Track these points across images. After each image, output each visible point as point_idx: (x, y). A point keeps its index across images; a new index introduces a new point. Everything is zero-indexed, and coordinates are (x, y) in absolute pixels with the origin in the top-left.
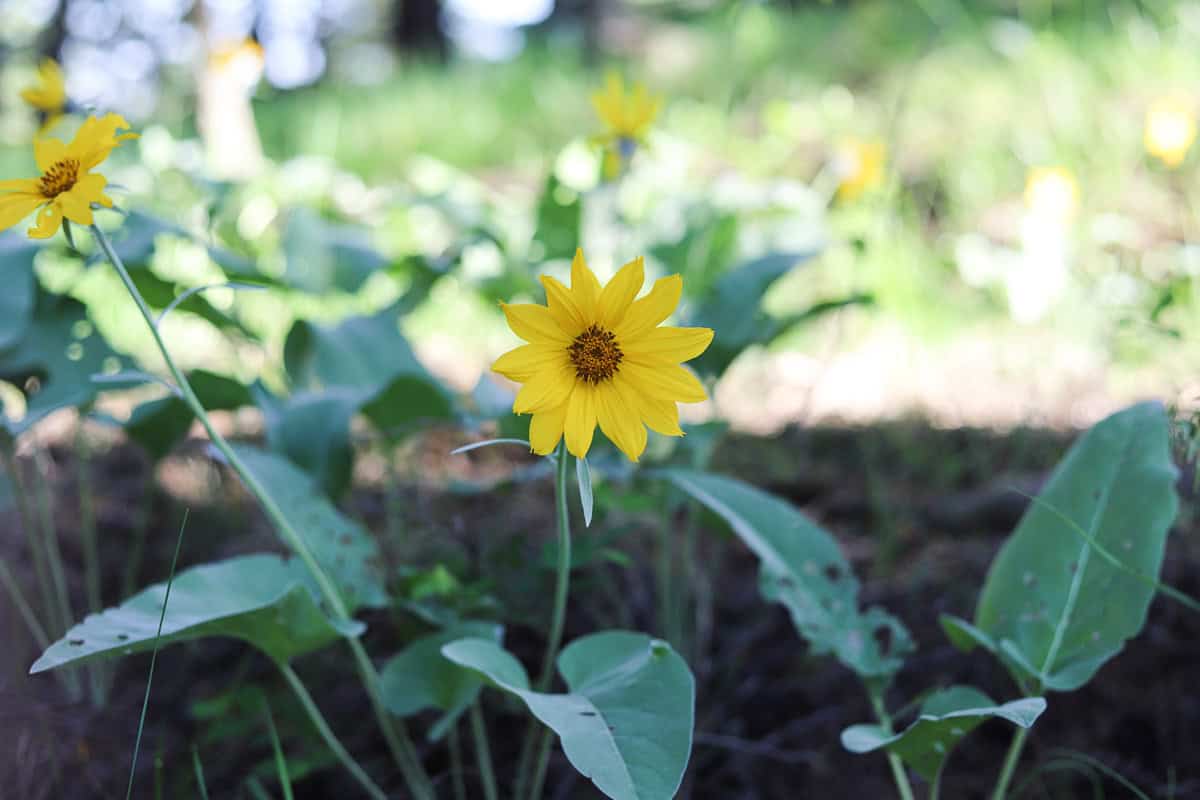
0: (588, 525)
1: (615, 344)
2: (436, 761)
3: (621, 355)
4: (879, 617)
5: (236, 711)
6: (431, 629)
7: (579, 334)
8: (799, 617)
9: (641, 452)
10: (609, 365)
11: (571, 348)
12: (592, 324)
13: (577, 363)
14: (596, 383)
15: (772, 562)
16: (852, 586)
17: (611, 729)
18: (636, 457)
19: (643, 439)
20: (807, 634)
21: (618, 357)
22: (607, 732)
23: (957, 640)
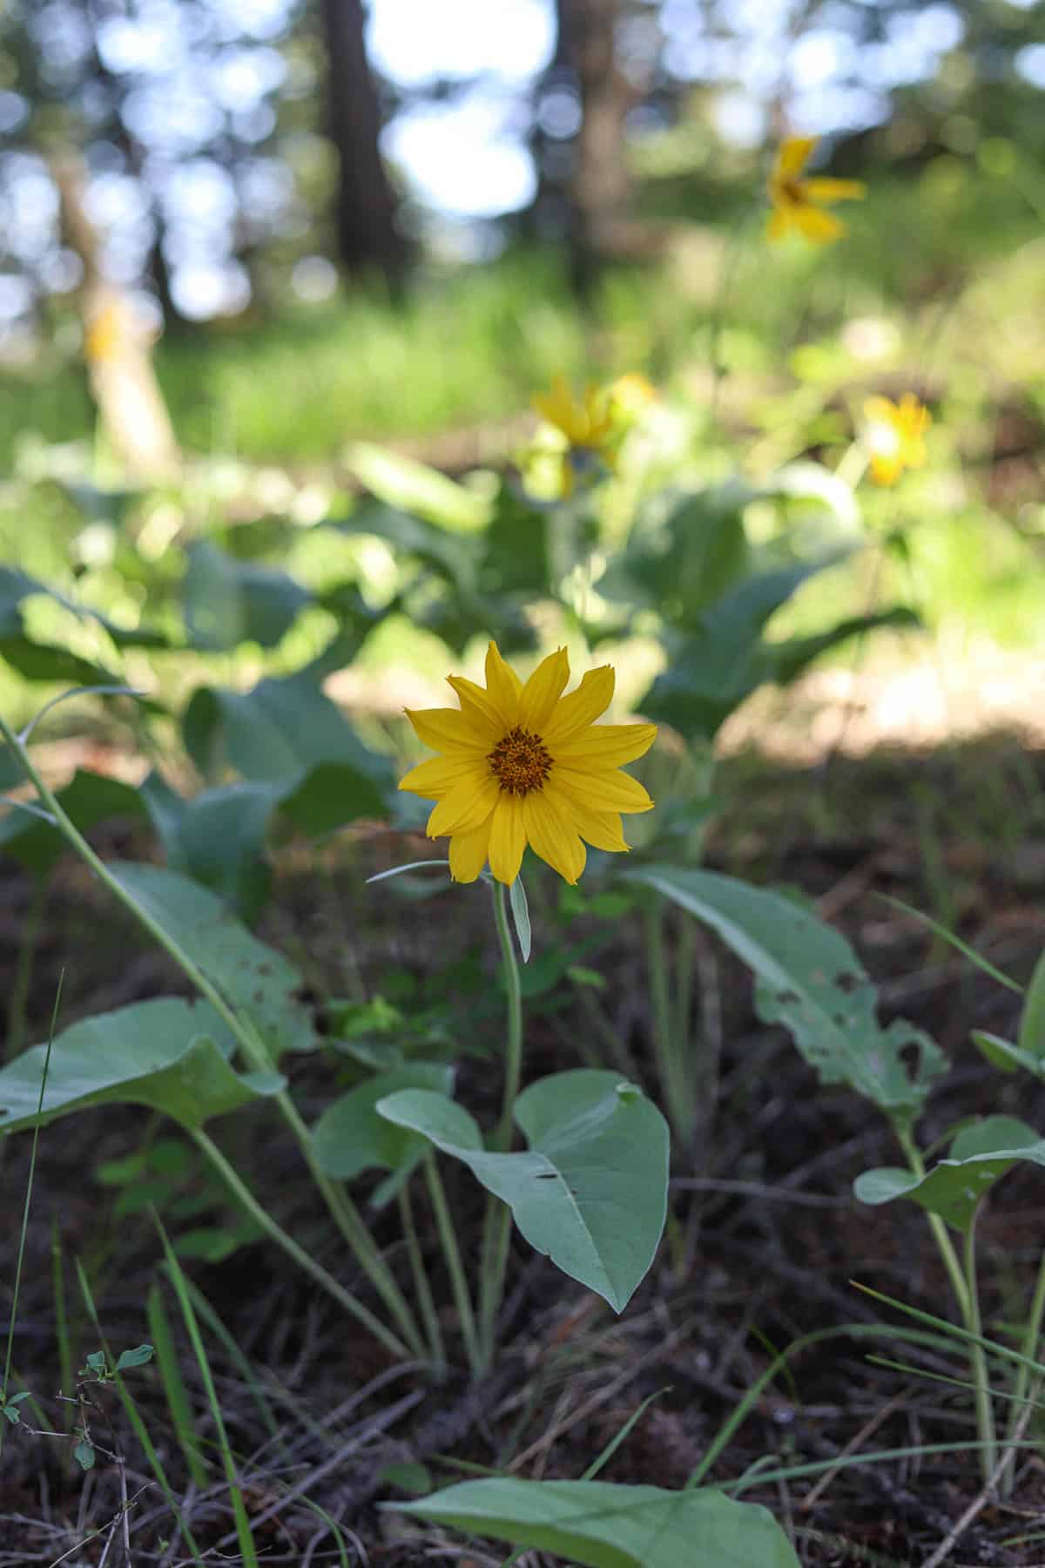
0: (526, 960)
1: (542, 748)
2: (386, 1229)
3: (551, 760)
4: (904, 1033)
5: (152, 1174)
6: (369, 1072)
7: (500, 740)
8: (803, 1040)
9: (579, 874)
10: (537, 774)
11: (491, 756)
12: (513, 727)
13: (498, 774)
14: (525, 793)
15: (769, 973)
16: (871, 996)
17: (574, 1193)
18: (574, 880)
19: (581, 856)
20: (814, 1060)
21: (547, 763)
22: (570, 1196)
23: (995, 1059)
